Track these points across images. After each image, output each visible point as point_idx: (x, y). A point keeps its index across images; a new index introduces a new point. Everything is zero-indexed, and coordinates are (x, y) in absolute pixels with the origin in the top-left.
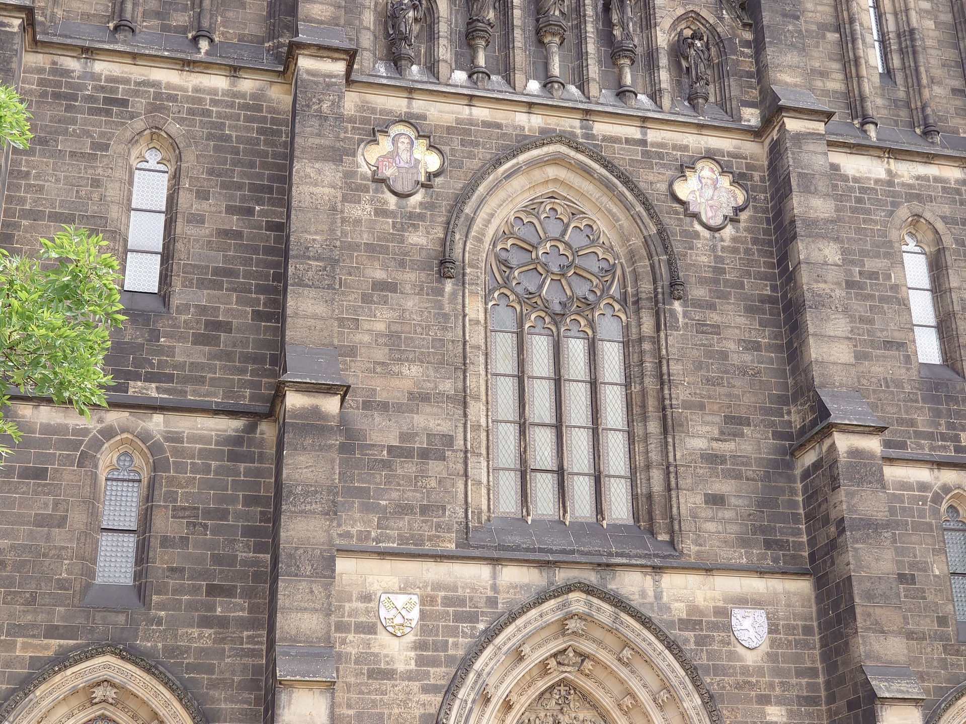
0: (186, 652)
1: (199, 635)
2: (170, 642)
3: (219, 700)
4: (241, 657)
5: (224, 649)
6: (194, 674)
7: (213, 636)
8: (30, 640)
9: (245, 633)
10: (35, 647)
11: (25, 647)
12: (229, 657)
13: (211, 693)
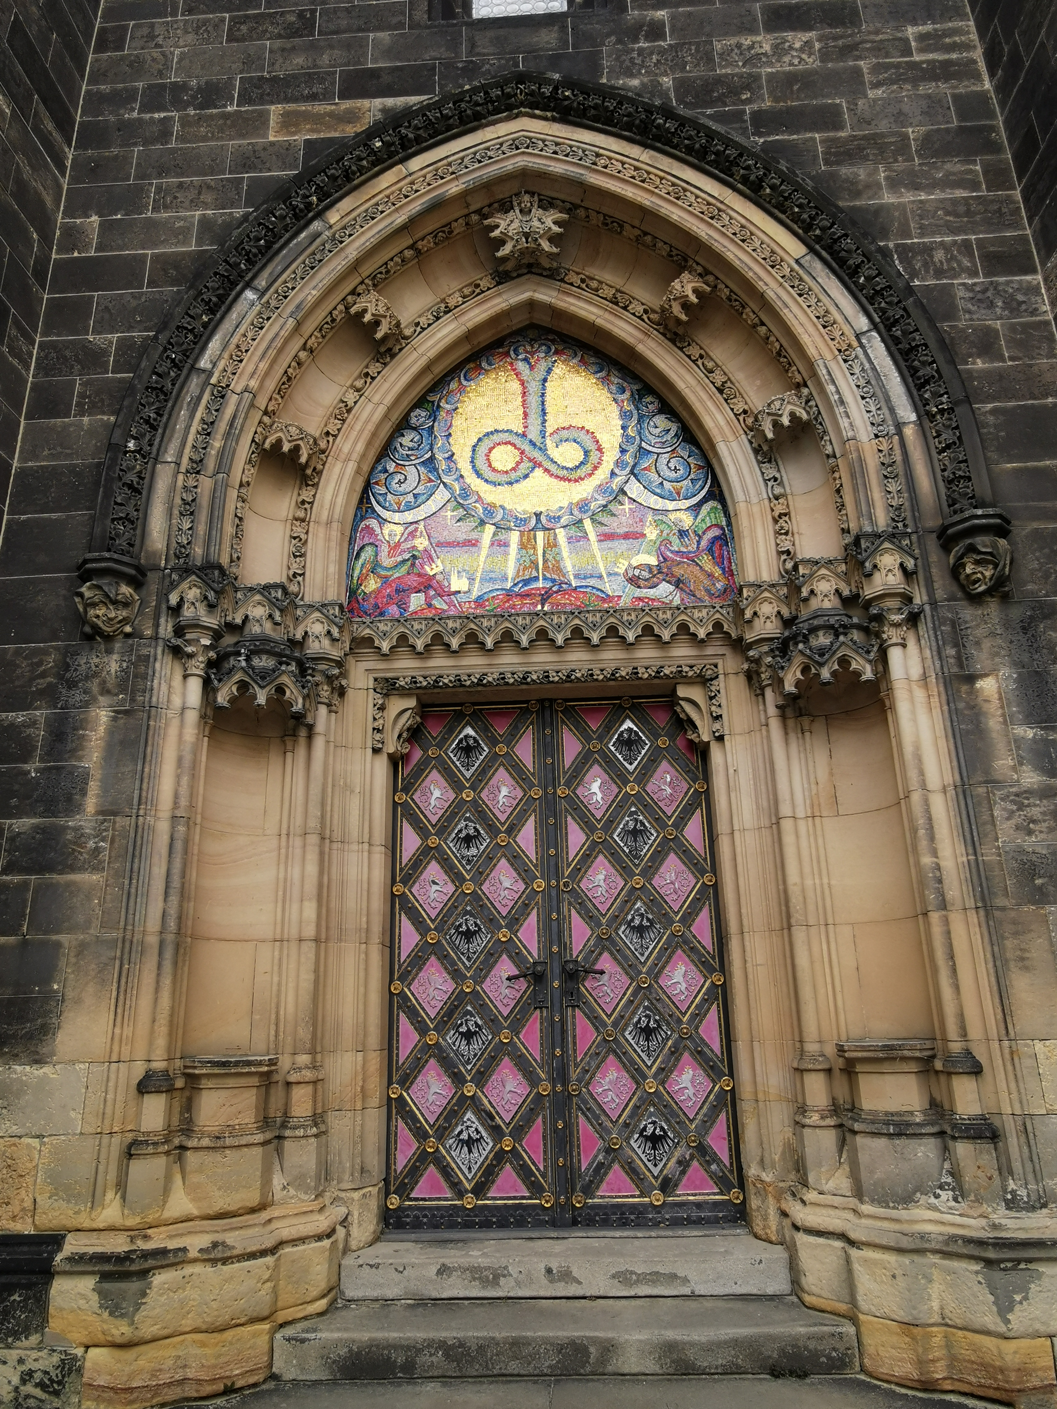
0: (747, 87)
1: (775, 47)
2: (693, 71)
3: (873, 187)
4: (915, 82)
5: (857, 72)
6: (783, 133)
7: (817, 45)
8: (302, 107)
9: (911, 31)
10: (317, 119)
11: (289, 122)
12: (876, 86)
13: (845, 171)
